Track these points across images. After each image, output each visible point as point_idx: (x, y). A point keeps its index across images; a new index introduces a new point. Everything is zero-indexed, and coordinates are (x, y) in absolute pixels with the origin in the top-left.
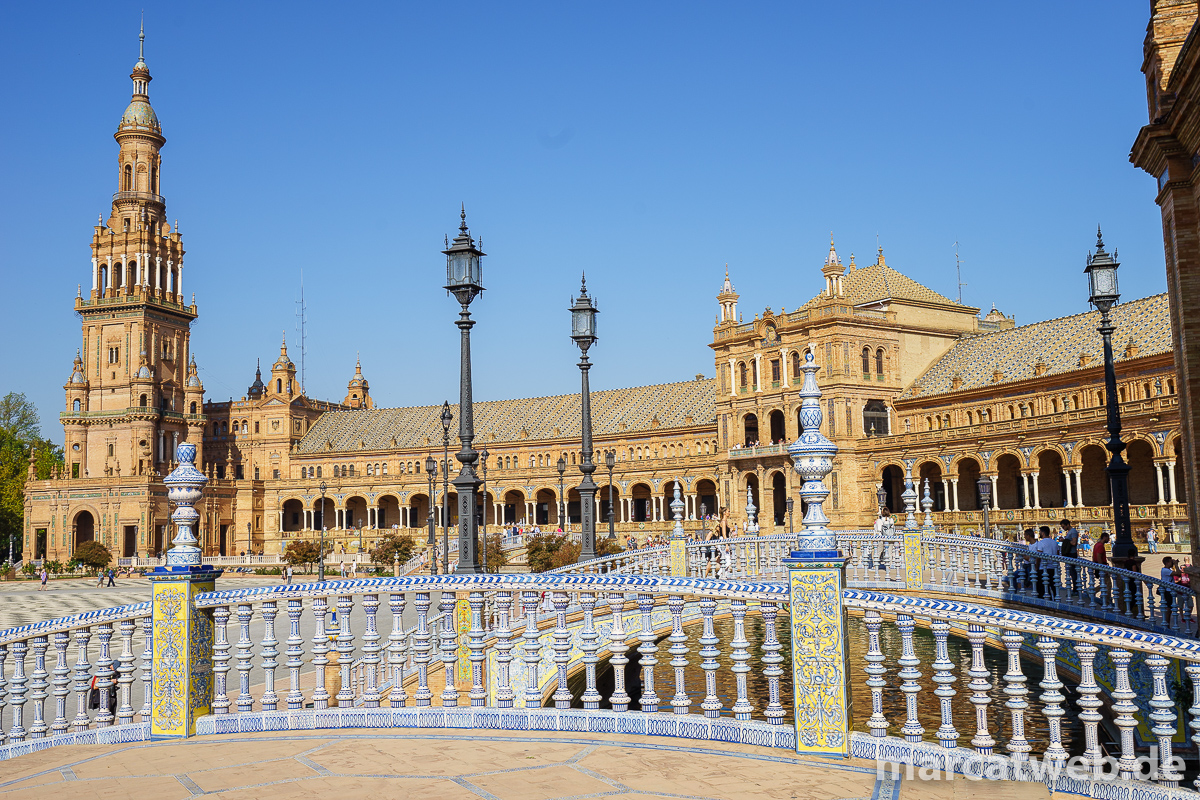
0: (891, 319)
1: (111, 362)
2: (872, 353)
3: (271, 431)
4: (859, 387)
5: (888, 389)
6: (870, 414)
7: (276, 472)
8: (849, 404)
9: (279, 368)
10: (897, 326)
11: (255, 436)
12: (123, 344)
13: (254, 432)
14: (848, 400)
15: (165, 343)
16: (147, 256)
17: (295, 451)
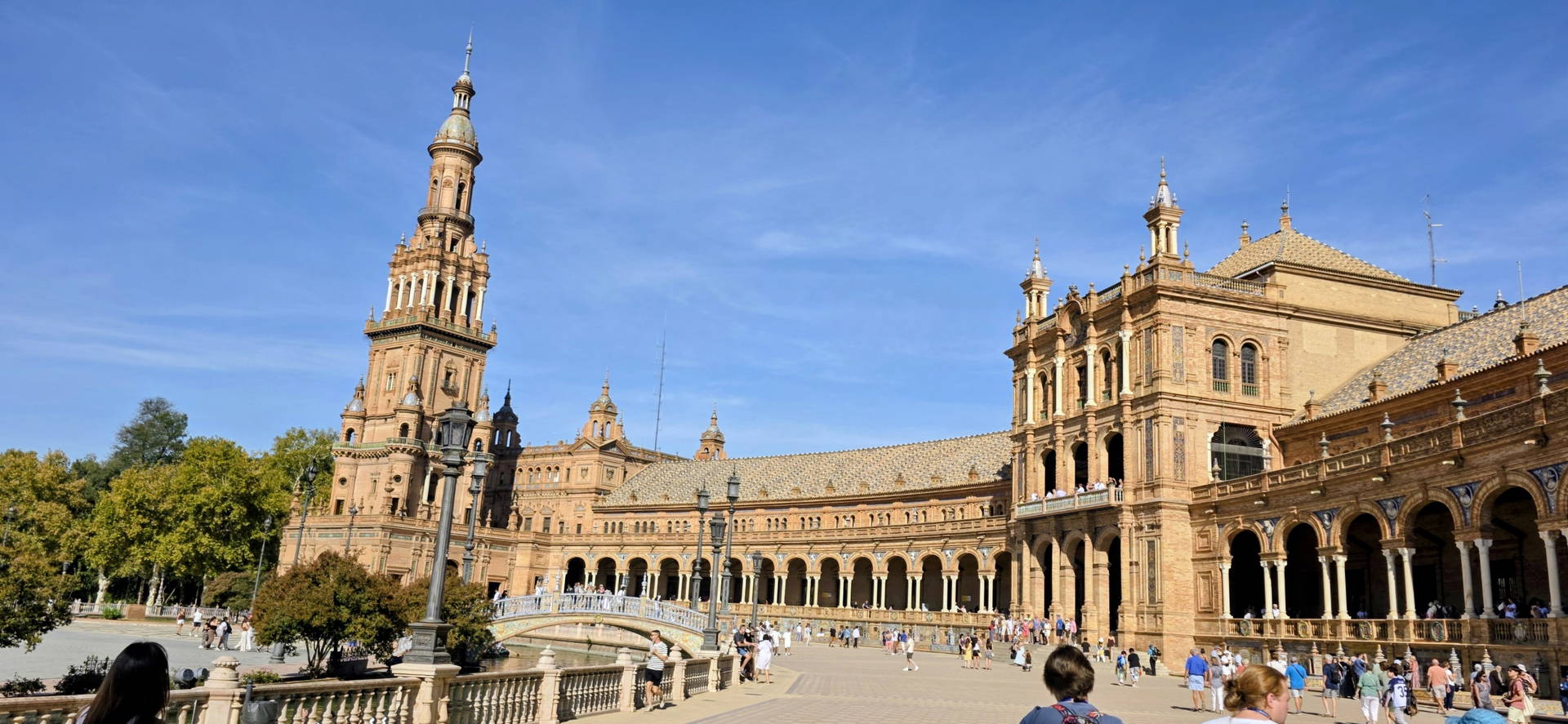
0: (1272, 295)
1: (388, 389)
2: (1235, 347)
3: (580, 479)
4: (1200, 401)
5: (1263, 409)
6: (1225, 447)
7: (579, 526)
8: (1180, 428)
9: (597, 408)
10: (1285, 306)
11: (564, 485)
12: (400, 371)
13: (565, 480)
14: (1178, 420)
15: (450, 371)
16: (435, 274)
17: (600, 504)
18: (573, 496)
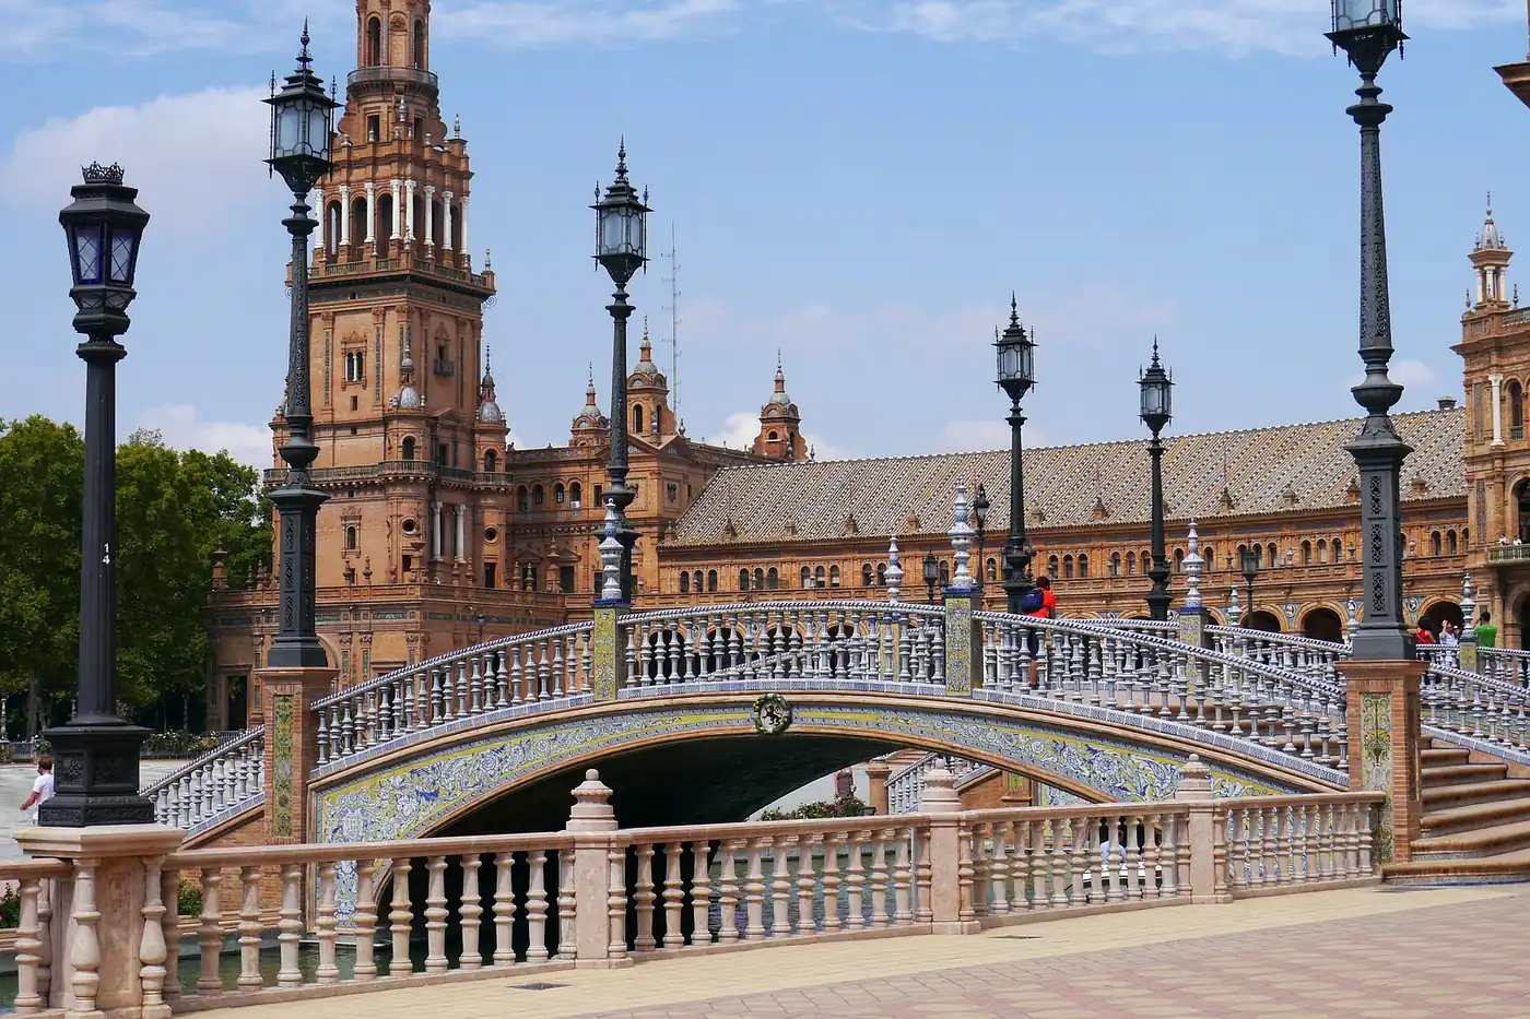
1: (351, 378)
9: (639, 385)
11: (594, 514)
12: (371, 347)
13: (592, 505)
15: (442, 343)
16: (409, 183)
17: (668, 543)
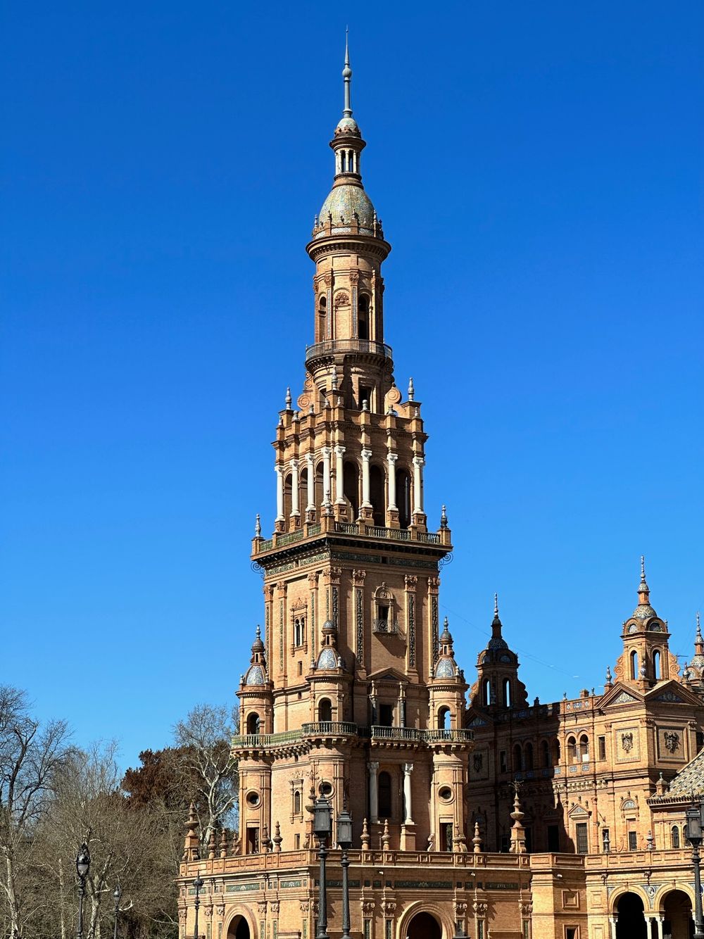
1: (298, 644)
3: (622, 754)
7: (633, 834)
9: (633, 630)
11: (599, 767)
12: (310, 610)
13: (597, 759)
15: (385, 605)
16: (340, 451)
17: (660, 795)
18: (617, 784)
